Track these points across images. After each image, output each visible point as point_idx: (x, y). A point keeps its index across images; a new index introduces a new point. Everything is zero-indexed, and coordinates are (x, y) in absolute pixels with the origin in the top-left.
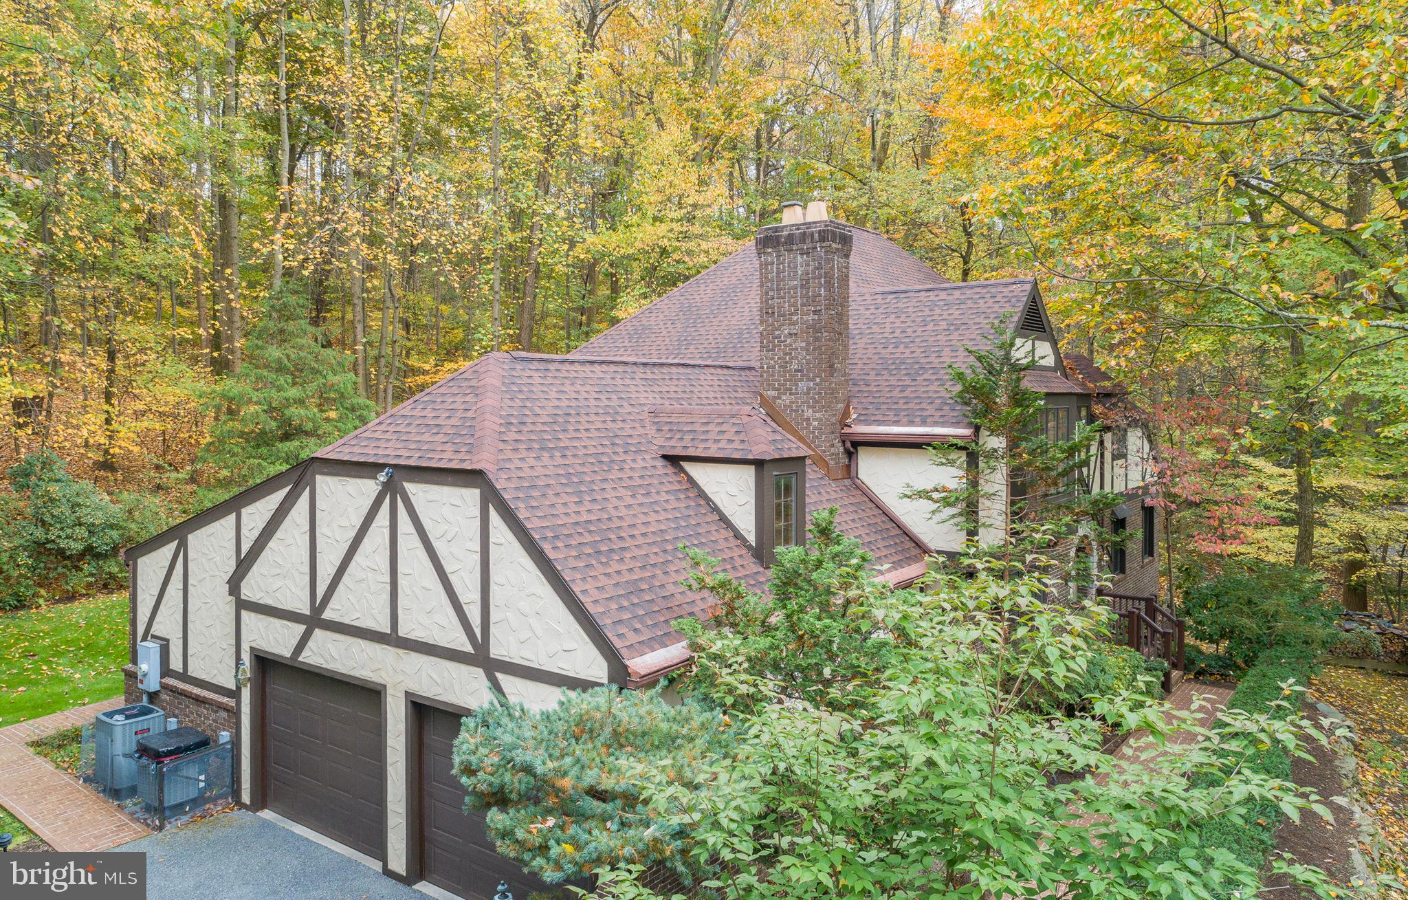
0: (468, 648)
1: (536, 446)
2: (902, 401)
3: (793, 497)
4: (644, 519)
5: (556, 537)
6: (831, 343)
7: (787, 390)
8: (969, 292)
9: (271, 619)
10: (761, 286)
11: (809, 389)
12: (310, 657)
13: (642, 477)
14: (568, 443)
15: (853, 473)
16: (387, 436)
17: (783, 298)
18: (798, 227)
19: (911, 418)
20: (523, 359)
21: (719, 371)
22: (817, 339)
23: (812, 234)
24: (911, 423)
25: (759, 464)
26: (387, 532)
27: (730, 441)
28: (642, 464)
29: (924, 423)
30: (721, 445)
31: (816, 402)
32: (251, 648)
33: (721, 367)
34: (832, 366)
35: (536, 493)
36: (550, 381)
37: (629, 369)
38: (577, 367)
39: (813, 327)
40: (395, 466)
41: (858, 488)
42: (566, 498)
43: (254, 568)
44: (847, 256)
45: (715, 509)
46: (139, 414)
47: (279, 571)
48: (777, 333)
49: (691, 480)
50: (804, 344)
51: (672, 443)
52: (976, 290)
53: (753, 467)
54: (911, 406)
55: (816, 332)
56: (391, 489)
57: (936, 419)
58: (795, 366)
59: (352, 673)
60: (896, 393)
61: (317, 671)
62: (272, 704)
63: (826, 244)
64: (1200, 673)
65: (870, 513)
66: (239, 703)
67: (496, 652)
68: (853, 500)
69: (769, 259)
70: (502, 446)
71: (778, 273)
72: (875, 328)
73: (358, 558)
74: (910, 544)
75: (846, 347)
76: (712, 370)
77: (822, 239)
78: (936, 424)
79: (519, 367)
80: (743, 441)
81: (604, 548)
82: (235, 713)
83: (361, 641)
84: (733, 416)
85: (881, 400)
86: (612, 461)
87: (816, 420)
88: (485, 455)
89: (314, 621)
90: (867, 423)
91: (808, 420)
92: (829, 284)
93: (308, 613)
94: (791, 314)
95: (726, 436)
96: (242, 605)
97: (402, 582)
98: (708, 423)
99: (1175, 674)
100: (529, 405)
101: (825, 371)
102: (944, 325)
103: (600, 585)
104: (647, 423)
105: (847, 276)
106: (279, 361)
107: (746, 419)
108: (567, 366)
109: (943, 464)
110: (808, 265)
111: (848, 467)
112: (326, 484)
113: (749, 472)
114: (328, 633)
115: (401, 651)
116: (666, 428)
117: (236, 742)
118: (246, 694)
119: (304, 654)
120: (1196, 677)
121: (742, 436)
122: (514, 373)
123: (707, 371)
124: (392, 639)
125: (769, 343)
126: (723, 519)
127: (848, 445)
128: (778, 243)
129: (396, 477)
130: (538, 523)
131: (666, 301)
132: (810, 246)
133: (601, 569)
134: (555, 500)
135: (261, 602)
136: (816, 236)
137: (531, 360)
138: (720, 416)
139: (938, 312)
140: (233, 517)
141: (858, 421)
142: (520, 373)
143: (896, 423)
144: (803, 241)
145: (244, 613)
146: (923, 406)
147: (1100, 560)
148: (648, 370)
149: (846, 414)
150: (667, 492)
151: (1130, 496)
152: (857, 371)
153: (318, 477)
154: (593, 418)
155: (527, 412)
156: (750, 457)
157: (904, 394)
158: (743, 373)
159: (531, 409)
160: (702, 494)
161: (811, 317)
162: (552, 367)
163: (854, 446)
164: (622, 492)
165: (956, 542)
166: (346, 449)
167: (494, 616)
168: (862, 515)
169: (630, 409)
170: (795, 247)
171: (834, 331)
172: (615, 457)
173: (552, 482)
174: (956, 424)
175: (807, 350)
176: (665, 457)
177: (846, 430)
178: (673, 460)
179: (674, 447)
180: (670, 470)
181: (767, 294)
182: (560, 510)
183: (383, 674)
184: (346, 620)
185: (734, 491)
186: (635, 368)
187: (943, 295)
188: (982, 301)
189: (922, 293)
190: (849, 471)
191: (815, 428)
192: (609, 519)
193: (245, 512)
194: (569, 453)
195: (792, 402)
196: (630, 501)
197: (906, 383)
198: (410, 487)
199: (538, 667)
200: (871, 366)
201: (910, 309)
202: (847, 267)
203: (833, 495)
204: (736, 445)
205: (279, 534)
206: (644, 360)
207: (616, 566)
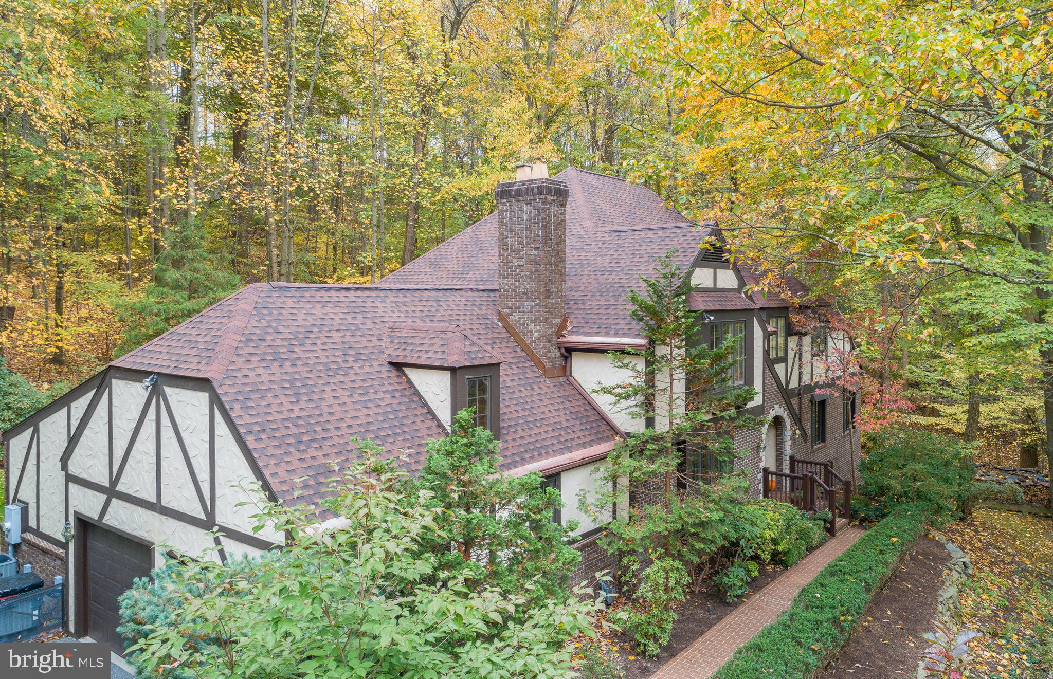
0: (203, 516)
1: (269, 358)
2: (605, 317)
3: (488, 396)
4: (354, 413)
5: (263, 431)
6: (548, 273)
7: (516, 308)
8: (669, 232)
9: (87, 490)
10: (500, 228)
11: (532, 308)
12: (110, 520)
13: (364, 380)
14: (302, 355)
15: (568, 373)
16: (162, 349)
17: (514, 237)
18: (524, 183)
19: (608, 330)
20: (281, 289)
21: (470, 293)
22: (537, 270)
23: (533, 189)
24: (607, 334)
25: (453, 370)
26: (154, 424)
27: (436, 352)
28: (367, 369)
29: (616, 334)
30: (429, 355)
31: (537, 318)
32: (75, 512)
33: (472, 290)
34: (548, 290)
35: (255, 396)
36: (302, 305)
37: (382, 294)
38: (333, 293)
39: (534, 260)
40: (159, 374)
41: (571, 383)
42: (283, 399)
43: (76, 450)
44: (563, 205)
45: (426, 405)
46: (81, 321)
47: (91, 453)
48: (510, 264)
49: (409, 381)
50: (528, 273)
51: (397, 353)
52: (674, 230)
53: (449, 373)
54: (610, 321)
55: (536, 264)
56: (156, 392)
57: (625, 331)
58: (522, 290)
59: (134, 533)
60: (602, 311)
61: (113, 530)
62: (91, 555)
63: (543, 196)
64: (862, 521)
65: (575, 403)
66: (67, 554)
67: (221, 519)
68: (563, 393)
69: (505, 207)
70: (235, 358)
71: (511, 218)
72: (599, 260)
73: (137, 444)
74: (604, 427)
75: (562, 275)
76: (464, 293)
77: (540, 193)
78: (624, 335)
79: (275, 294)
80: (444, 352)
81: (306, 438)
82: (65, 561)
83: (139, 508)
84: (442, 332)
85: (591, 316)
86: (340, 368)
87: (537, 332)
88: (215, 366)
89: (111, 492)
90: (578, 333)
91: (531, 331)
92: (546, 227)
93: (108, 485)
94: (520, 250)
95: (434, 348)
96: (71, 478)
97: (164, 464)
98: (424, 337)
99: (840, 522)
100: (274, 324)
101: (542, 294)
102: (646, 258)
103: (292, 468)
104: (384, 338)
105: (564, 221)
106: (177, 280)
107: (450, 335)
108: (323, 293)
109: (620, 367)
110: (530, 212)
111: (565, 367)
112: (118, 385)
113: (447, 375)
114: (120, 502)
115: (163, 517)
116: (396, 341)
117: (65, 585)
118: (72, 546)
119: (106, 517)
120: (861, 523)
121: (444, 349)
122: (269, 300)
123: (457, 294)
124: (156, 507)
125: (505, 271)
126: (430, 412)
127: (563, 350)
128: (510, 196)
129: (159, 383)
130: (248, 420)
131: (462, 237)
132: (532, 198)
133: (298, 456)
134: (271, 401)
135: (81, 476)
136: (536, 190)
137: (289, 289)
138: (434, 331)
139: (644, 247)
140: (66, 409)
141: (572, 333)
142: (275, 299)
143: (597, 334)
144: (527, 194)
145: (71, 486)
146: (619, 321)
147: (794, 434)
148: (400, 294)
149: (563, 326)
150: (384, 392)
151: (831, 384)
152: (580, 293)
153: (114, 381)
154: (334, 333)
155: (270, 330)
156: (446, 365)
157: (608, 311)
158: (492, 294)
159: (275, 328)
160: (417, 393)
161: (533, 252)
162: (307, 294)
163: (568, 352)
164: (340, 392)
165: (637, 426)
166: (132, 359)
167: (218, 492)
168: (567, 404)
169: (372, 326)
170: (521, 199)
171: (550, 263)
172: (343, 365)
173: (274, 386)
174: (637, 336)
175: (530, 278)
176: (391, 363)
177: (562, 339)
178: (398, 366)
179: (398, 356)
180: (394, 373)
181: (503, 234)
182: (275, 408)
183: (153, 535)
184: (131, 492)
185: (438, 391)
186: (389, 292)
187: (650, 234)
188: (676, 239)
189: (637, 233)
190: (565, 371)
191: (536, 338)
192: (320, 415)
193: (73, 405)
194: (299, 363)
195: (520, 318)
196: (345, 399)
197: (611, 303)
198: (168, 390)
199: (243, 532)
200: (589, 289)
201: (626, 245)
202: (564, 214)
203: (545, 390)
204: (439, 355)
205: (91, 424)
206: (398, 286)
207: (312, 452)
